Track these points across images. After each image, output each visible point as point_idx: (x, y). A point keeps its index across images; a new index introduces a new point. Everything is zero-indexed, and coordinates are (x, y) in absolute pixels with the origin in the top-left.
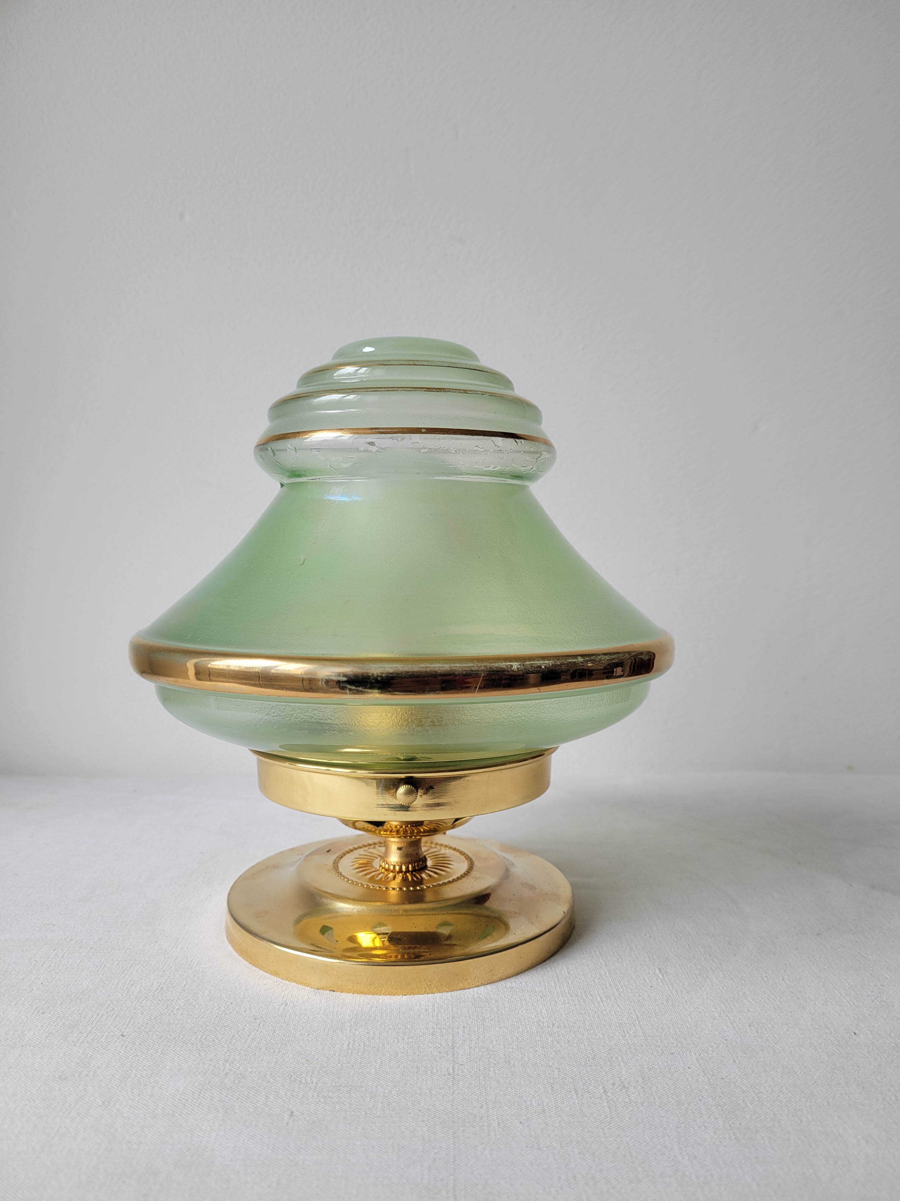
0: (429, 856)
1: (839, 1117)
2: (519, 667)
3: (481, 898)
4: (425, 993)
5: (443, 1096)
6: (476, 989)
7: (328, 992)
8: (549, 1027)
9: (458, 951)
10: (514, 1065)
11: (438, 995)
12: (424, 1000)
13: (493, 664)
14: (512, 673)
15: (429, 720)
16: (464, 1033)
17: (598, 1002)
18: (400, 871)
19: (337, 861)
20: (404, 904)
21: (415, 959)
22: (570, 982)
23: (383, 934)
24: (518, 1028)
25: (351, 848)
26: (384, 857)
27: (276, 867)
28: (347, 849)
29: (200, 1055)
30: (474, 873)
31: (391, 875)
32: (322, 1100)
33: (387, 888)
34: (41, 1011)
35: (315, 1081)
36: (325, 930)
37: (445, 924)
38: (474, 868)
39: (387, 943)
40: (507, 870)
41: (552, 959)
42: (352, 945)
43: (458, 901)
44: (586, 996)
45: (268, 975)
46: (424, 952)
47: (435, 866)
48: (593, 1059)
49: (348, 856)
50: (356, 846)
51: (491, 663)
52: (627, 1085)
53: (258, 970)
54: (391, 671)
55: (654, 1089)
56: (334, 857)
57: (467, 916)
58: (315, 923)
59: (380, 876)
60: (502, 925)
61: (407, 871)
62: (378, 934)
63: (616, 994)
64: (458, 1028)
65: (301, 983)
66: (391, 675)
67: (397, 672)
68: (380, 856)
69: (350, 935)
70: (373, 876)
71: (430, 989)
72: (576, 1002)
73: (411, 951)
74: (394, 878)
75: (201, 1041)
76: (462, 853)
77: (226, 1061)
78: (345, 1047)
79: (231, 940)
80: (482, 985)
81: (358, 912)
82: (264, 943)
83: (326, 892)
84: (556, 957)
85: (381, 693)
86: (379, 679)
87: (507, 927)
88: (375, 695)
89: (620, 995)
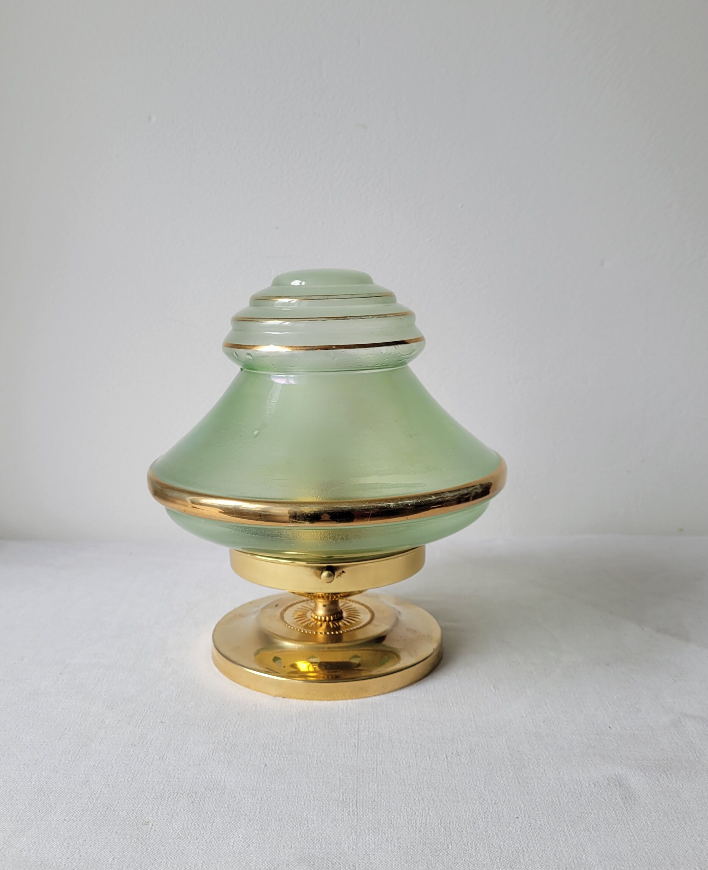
0: (345, 609)
1: (582, 771)
2: (394, 505)
3: (380, 639)
4: (342, 699)
5: (352, 758)
6: (374, 698)
7: (281, 698)
8: (417, 721)
9: (364, 674)
10: (394, 742)
11: (349, 701)
12: (341, 704)
13: (378, 505)
14: (390, 509)
15: (340, 537)
16: (365, 723)
17: (451, 707)
18: (325, 620)
19: (283, 612)
20: (328, 643)
21: (336, 679)
22: (434, 694)
23: (315, 663)
24: (398, 721)
25: (292, 603)
26: (314, 610)
27: (241, 616)
28: (289, 604)
29: (209, 733)
30: (374, 622)
31: (319, 623)
32: (282, 759)
33: (316, 633)
34: (110, 708)
35: (277, 748)
36: (276, 659)
37: (356, 657)
38: (375, 618)
39: (318, 669)
40: (397, 620)
41: (425, 679)
42: (294, 670)
43: (363, 641)
44: (444, 703)
45: (243, 688)
46: (341, 674)
47: (349, 617)
48: (443, 739)
49: (290, 609)
50: (295, 602)
51: (377, 504)
52: (460, 754)
53: (236, 684)
54: (316, 510)
55: (476, 756)
56: (280, 610)
57: (368, 651)
58: (269, 655)
59: (312, 624)
60: (395, 656)
61: (330, 620)
62: (312, 663)
63: (463, 702)
64: (362, 721)
65: (265, 693)
66: (316, 513)
67: (319, 511)
68: (311, 609)
69: (292, 663)
70: (307, 624)
71: (345, 697)
72: (437, 706)
73: (334, 674)
74: (321, 625)
75: (208, 725)
76: (367, 607)
77: (225, 737)
78: (294, 730)
79: (217, 665)
80: (378, 695)
81: (299, 648)
82: (240, 667)
83: (276, 634)
84: (428, 677)
85: (311, 523)
86: (309, 515)
87: (398, 657)
88: (307, 524)
89: (465, 702)
